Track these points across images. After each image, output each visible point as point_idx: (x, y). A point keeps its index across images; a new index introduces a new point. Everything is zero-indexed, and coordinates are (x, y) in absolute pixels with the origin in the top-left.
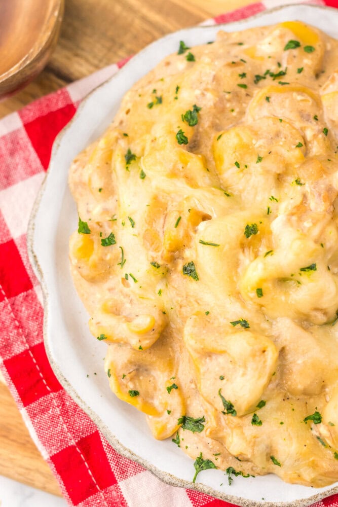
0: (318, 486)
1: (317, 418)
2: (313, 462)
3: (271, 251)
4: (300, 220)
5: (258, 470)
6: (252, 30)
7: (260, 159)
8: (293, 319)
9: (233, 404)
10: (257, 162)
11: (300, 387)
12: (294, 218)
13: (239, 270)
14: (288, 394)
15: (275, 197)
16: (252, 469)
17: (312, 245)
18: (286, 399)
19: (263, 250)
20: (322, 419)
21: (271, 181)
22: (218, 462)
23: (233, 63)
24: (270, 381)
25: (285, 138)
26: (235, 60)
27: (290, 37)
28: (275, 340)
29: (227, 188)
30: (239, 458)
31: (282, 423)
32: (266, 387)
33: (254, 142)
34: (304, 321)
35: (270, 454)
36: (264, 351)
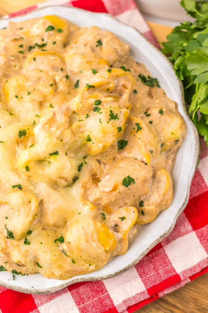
0: (64, 279)
1: (62, 240)
2: (60, 265)
3: (33, 145)
4: (50, 126)
5: (30, 271)
6: (28, 21)
7: (29, 93)
8: (48, 184)
9: (13, 233)
10: (28, 95)
11: (52, 222)
12: (47, 126)
13: (16, 156)
14: (45, 226)
15: (38, 115)
16: (27, 271)
17: (55, 141)
18: (44, 229)
19: (29, 144)
20: (64, 240)
21: (36, 106)
22: (7, 267)
23: (16, 39)
24: (34, 219)
25: (44, 81)
26: (17, 38)
27: (49, 24)
28: (37, 196)
29: (11, 110)
30: (19, 264)
31: (41, 243)
32: (31, 222)
33: (25, 83)
34: (54, 185)
35: (36, 261)
36: (30, 202)
